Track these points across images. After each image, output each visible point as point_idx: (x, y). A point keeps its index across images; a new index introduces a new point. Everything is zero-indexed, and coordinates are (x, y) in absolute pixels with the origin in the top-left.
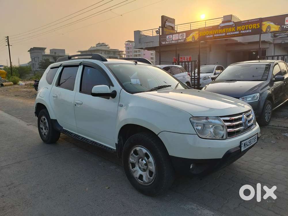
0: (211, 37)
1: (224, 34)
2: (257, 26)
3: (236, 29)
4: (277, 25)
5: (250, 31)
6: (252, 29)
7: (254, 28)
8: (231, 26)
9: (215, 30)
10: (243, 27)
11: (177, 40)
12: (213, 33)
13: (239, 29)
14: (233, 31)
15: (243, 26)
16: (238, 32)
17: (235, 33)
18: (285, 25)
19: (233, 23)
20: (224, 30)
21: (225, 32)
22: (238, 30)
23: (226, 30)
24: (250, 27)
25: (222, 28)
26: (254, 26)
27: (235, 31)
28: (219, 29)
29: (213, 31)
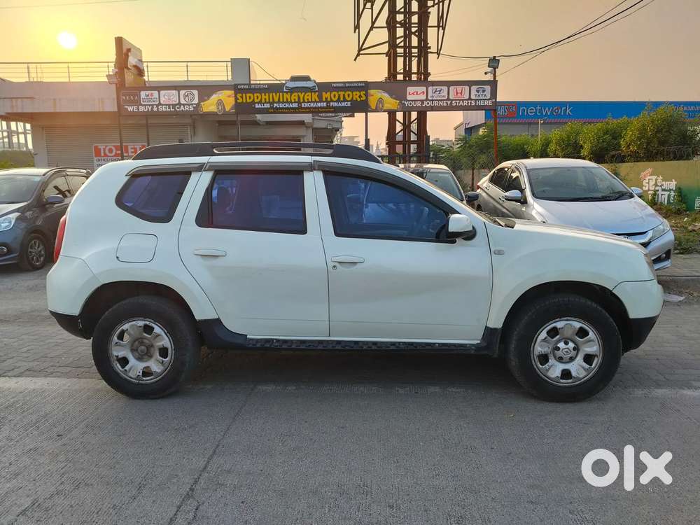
0: (265, 107)
1: (295, 105)
2: (360, 96)
3: (320, 97)
4: (395, 99)
5: (349, 104)
6: (352, 101)
7: (354, 99)
8: (310, 90)
9: (274, 94)
10: (335, 96)
11: (174, 106)
12: (271, 100)
13: (326, 99)
14: (313, 100)
15: (334, 93)
16: (324, 105)
17: (319, 105)
18: (407, 101)
19: (315, 84)
20: (295, 96)
21: (297, 100)
22: (324, 99)
23: (299, 96)
24: (349, 95)
25: (292, 90)
26: (356, 95)
27: (317, 100)
28: (283, 92)
29: (271, 95)
